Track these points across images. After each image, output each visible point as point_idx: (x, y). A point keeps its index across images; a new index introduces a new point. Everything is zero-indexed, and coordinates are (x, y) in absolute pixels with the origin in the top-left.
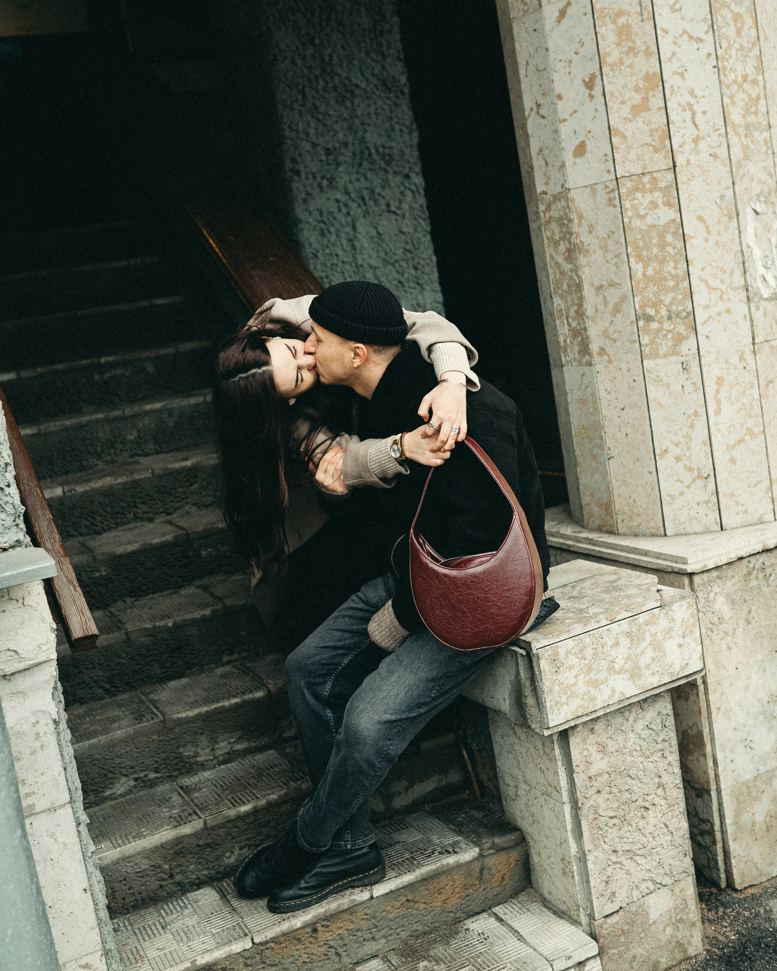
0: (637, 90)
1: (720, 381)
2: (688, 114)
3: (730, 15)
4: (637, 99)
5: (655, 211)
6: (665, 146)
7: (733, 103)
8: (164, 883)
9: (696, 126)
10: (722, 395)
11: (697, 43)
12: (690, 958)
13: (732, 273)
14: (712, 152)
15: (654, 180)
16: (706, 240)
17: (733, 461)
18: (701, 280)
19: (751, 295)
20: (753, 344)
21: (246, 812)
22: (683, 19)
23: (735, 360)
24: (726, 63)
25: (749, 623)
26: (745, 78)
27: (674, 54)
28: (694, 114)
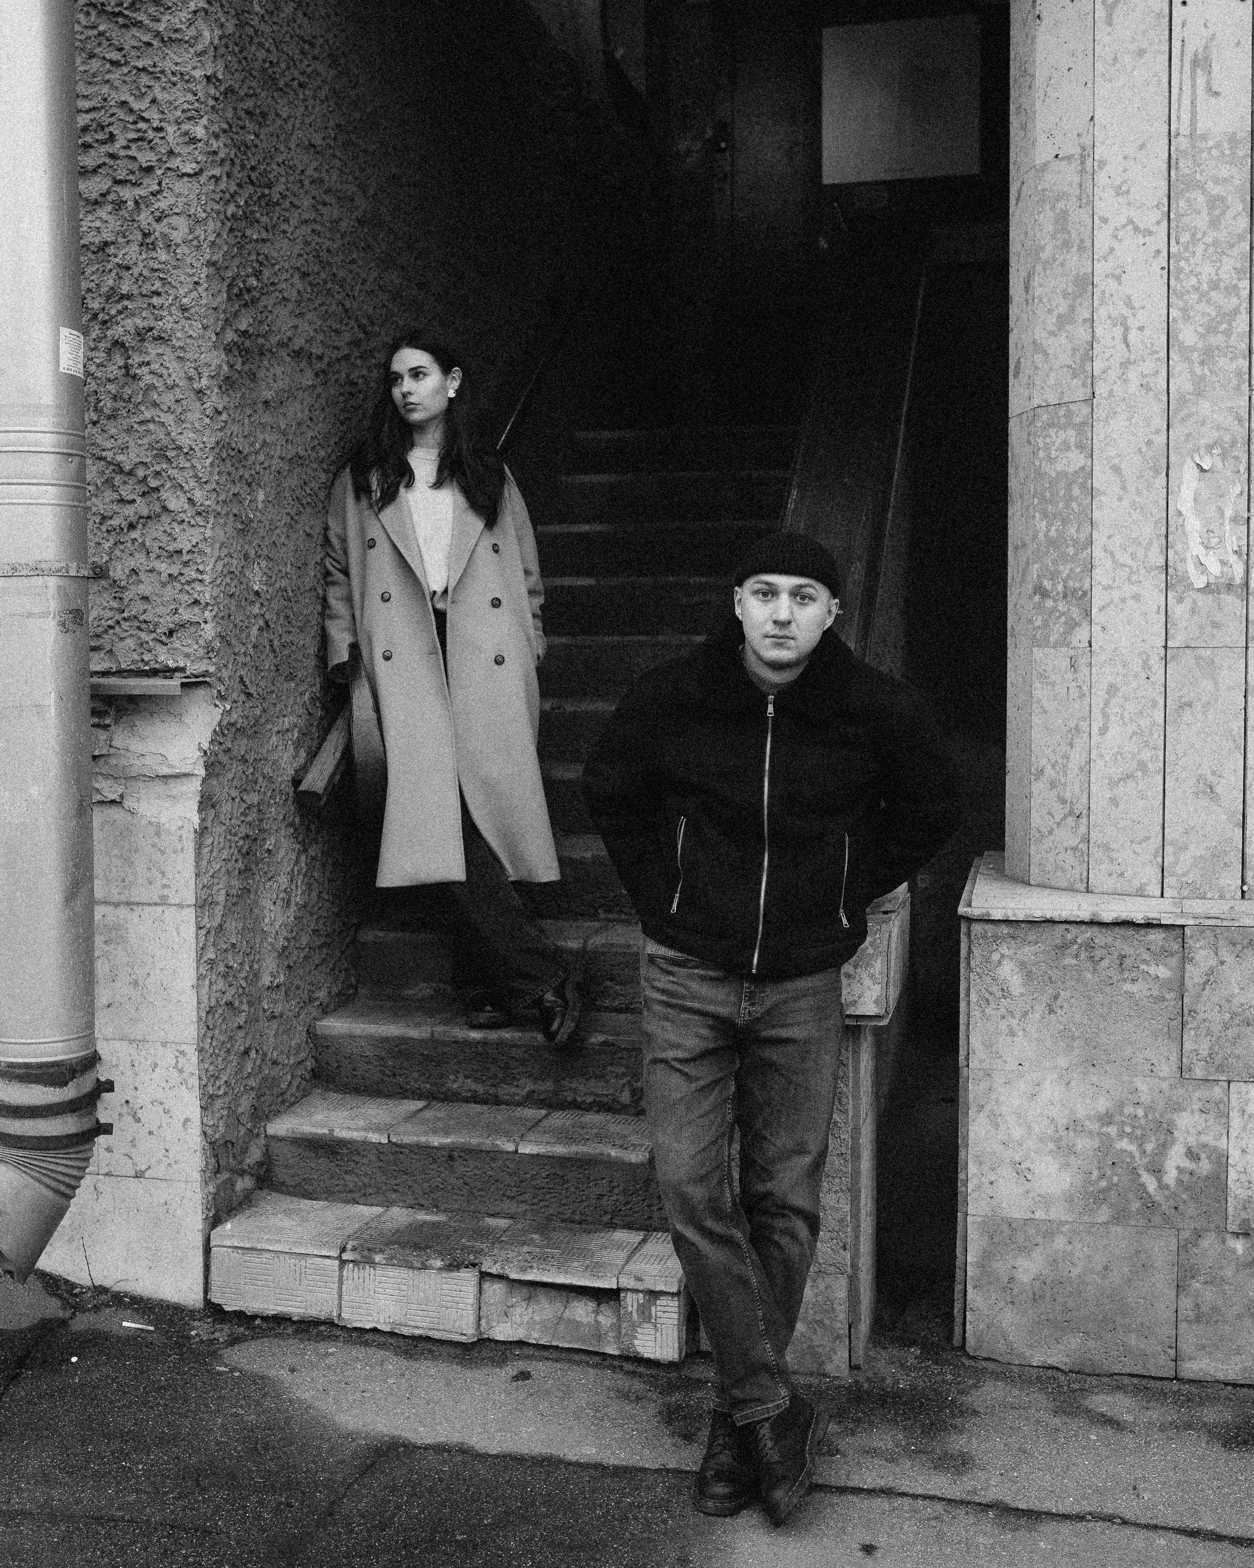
0: (1065, 295)
1: (1112, 690)
2: (1118, 331)
3: (1201, 199)
4: (1063, 308)
5: (1066, 454)
6: (1085, 371)
7: (1187, 318)
8: (386, 1079)
9: (1128, 346)
10: (1114, 709)
11: (1144, 237)
12: (825, 1375)
13: (1147, 548)
14: (1144, 383)
15: (1069, 415)
16: (1120, 499)
17: (1114, 802)
18: (1105, 550)
19: (1172, 581)
20: (1166, 647)
21: (474, 1039)
22: (1129, 204)
23: (1136, 665)
24: (1182, 263)
25: (1051, 1011)
26: (1215, 285)
27: (1112, 250)
28: (1127, 329)
